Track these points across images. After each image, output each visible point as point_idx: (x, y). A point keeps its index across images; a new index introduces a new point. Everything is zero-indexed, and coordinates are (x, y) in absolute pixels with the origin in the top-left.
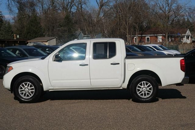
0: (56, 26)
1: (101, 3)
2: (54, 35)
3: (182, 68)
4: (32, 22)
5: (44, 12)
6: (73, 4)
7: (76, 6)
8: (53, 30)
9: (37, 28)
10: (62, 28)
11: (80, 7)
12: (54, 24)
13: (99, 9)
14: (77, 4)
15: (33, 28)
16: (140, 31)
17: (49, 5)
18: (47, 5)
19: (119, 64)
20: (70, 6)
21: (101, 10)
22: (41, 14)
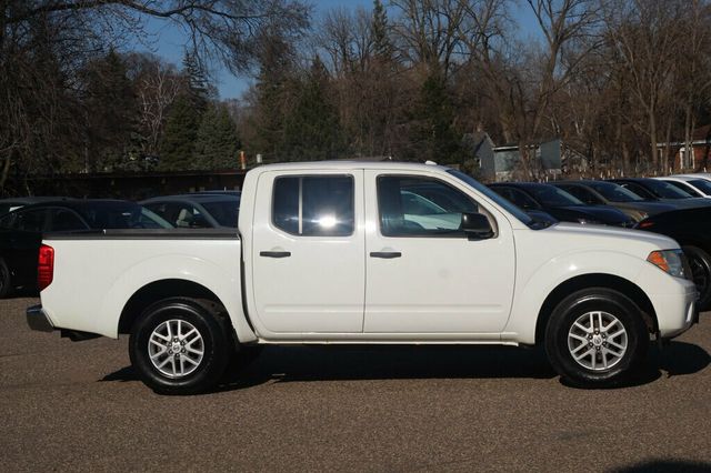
0: (393, 116)
1: (556, 27)
2: (386, 149)
4: (306, 105)
5: (350, 70)
6: (456, 34)
7: (467, 43)
8: (379, 133)
9: (322, 126)
10: (415, 122)
11: (480, 46)
12: (384, 108)
13: (550, 53)
14: (469, 35)
15: (310, 127)
16: (699, 125)
17: (366, 44)
18: (360, 41)
20: (447, 42)
21: (559, 55)
22: (338, 74)
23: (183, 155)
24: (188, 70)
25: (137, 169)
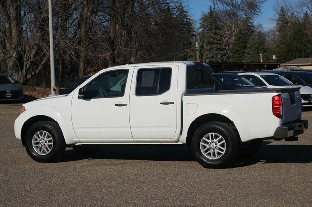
3: (275, 112)
15: (296, 43)
19: (172, 103)
23: (240, 55)
24: (246, 17)
25: (220, 61)
